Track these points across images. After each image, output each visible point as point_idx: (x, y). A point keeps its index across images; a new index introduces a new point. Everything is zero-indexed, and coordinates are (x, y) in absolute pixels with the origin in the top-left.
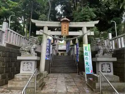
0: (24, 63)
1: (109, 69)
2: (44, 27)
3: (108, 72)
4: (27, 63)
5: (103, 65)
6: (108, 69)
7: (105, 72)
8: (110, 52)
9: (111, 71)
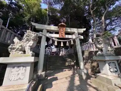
1: (116, 68)
2: (43, 29)
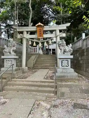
0: (7, 61)
1: (68, 64)
3: (66, 66)
4: (9, 61)
5: (63, 61)
6: (66, 64)
7: (64, 66)
8: (69, 51)
9: (68, 66)
